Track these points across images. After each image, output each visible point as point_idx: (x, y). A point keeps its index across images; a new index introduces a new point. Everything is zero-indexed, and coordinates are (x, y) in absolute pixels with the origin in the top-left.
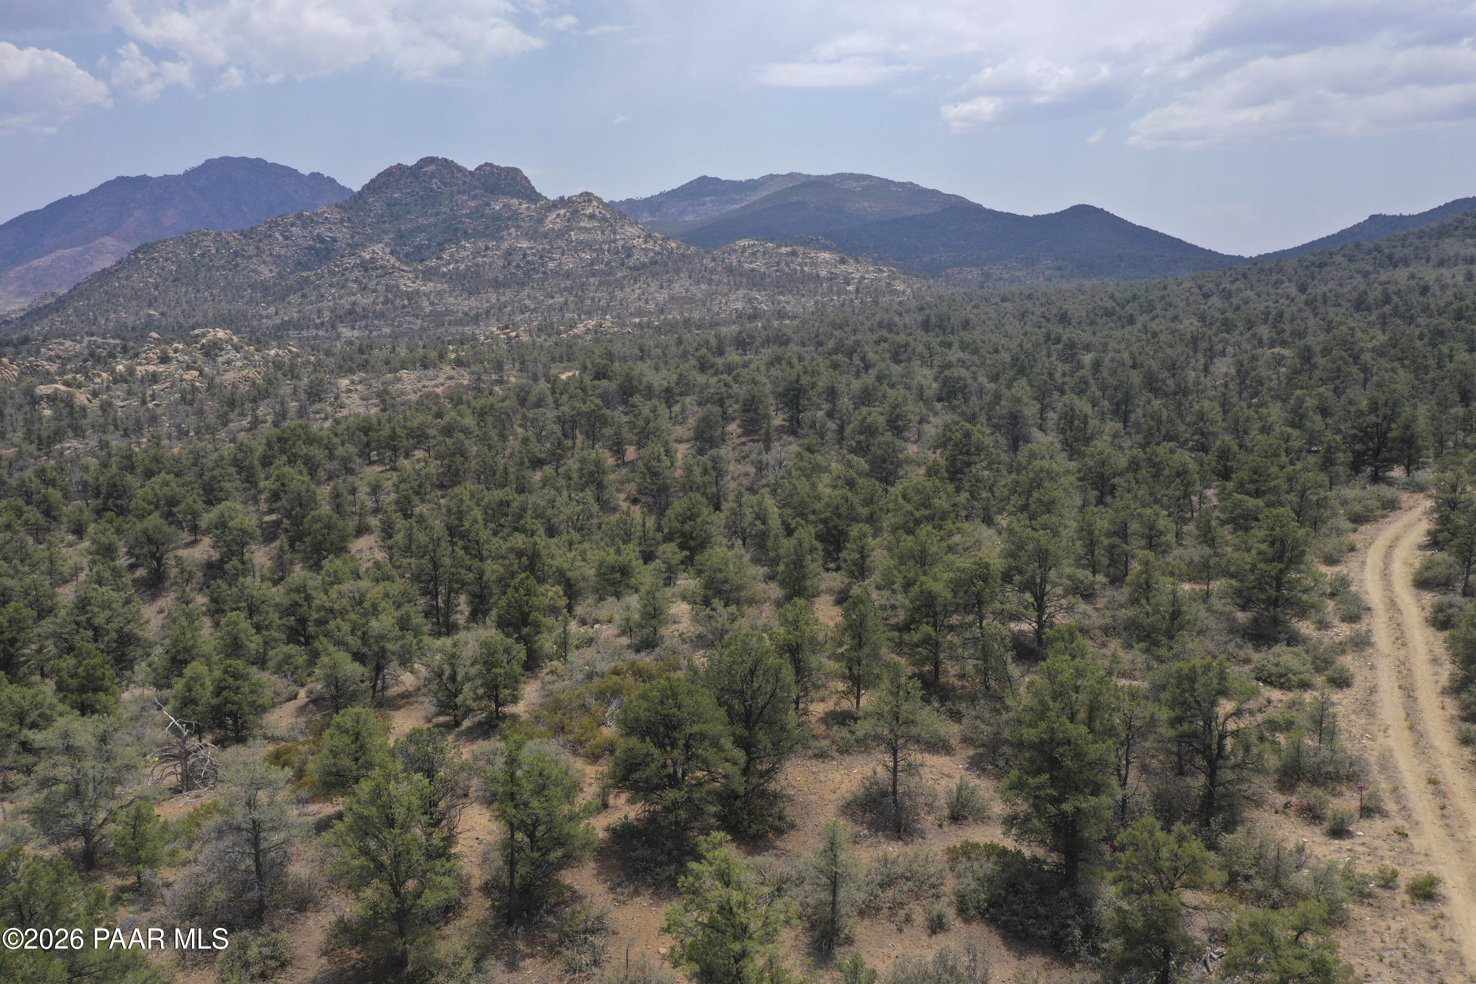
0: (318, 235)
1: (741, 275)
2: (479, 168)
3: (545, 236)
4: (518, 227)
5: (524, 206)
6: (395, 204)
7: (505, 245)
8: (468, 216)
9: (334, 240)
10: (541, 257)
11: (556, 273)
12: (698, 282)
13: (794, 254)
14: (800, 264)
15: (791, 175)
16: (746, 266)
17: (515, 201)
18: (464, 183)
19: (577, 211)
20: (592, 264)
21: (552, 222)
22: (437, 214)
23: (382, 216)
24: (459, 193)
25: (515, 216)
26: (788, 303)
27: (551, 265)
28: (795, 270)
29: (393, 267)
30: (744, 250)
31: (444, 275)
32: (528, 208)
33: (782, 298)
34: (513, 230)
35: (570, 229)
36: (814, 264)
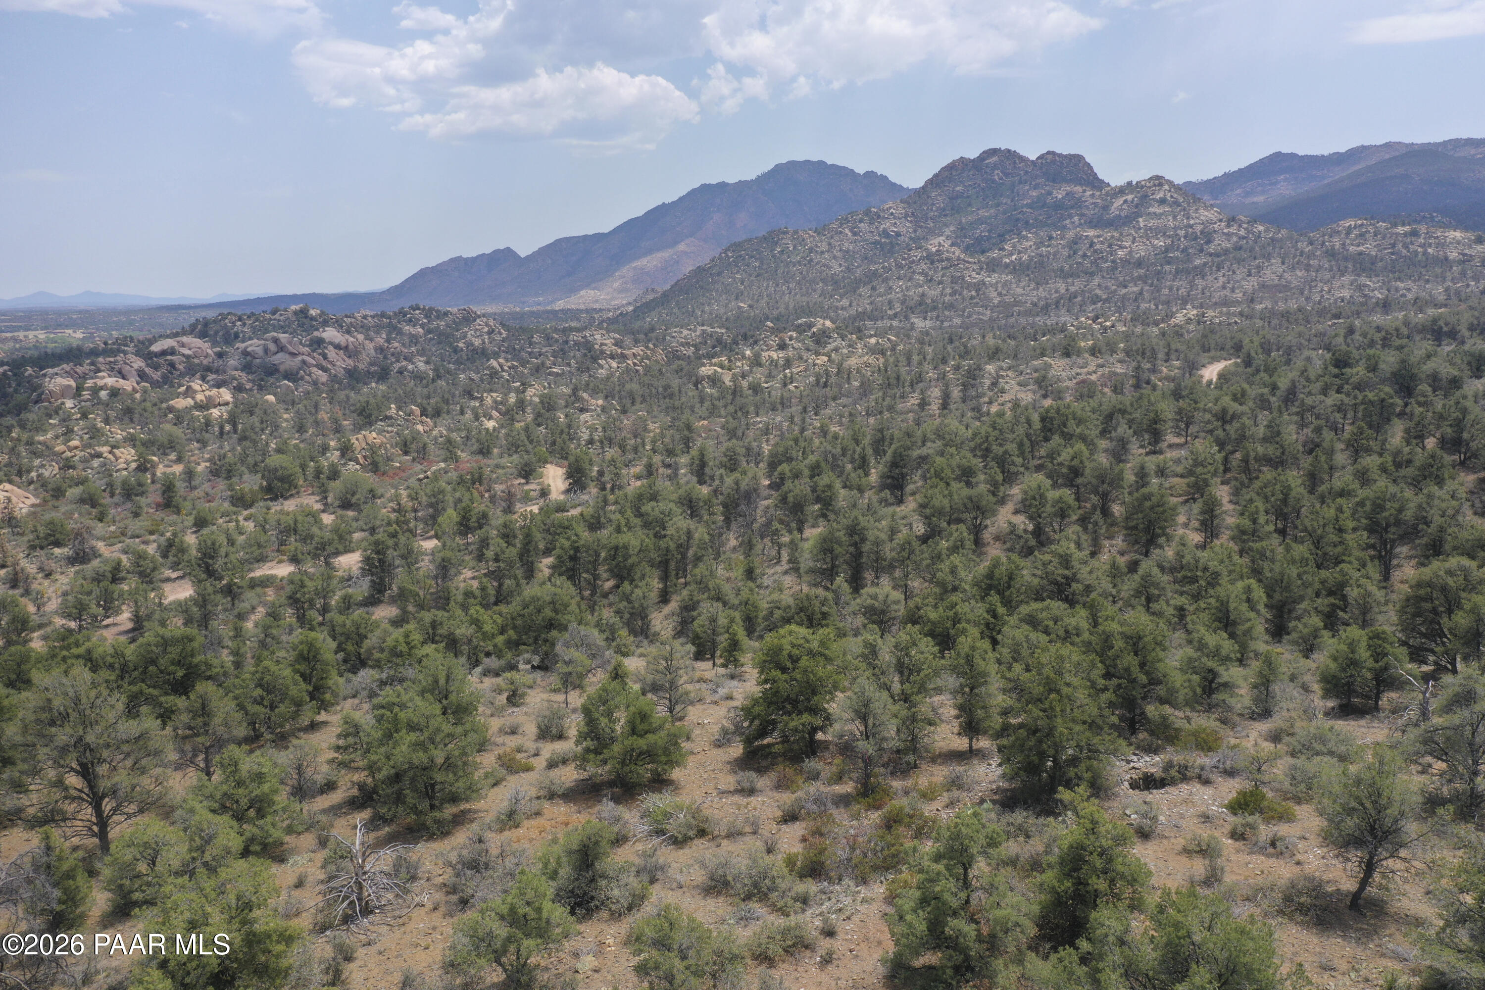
0: (884, 231)
1: (1346, 259)
2: (1041, 157)
3: (1112, 222)
4: (1082, 215)
5: (1088, 193)
6: (957, 198)
7: (1070, 234)
8: (1029, 206)
9: (898, 234)
10: (1110, 246)
11: (1126, 262)
12: (1293, 268)
13: (1414, 233)
14: (1422, 246)
15: (1388, 145)
16: (1352, 249)
17: (1079, 189)
18: (1026, 172)
19: (1146, 196)
20: (1167, 251)
21: (1118, 209)
22: (998, 205)
23: (944, 209)
24: (1020, 182)
25: (1078, 203)
26: (1409, 290)
27: (1121, 253)
28: (1416, 253)
29: (959, 259)
30: (1349, 230)
31: (1007, 266)
32: (1093, 196)
33: (1401, 285)
34: (1076, 219)
35: (1137, 215)
36: (1441, 245)
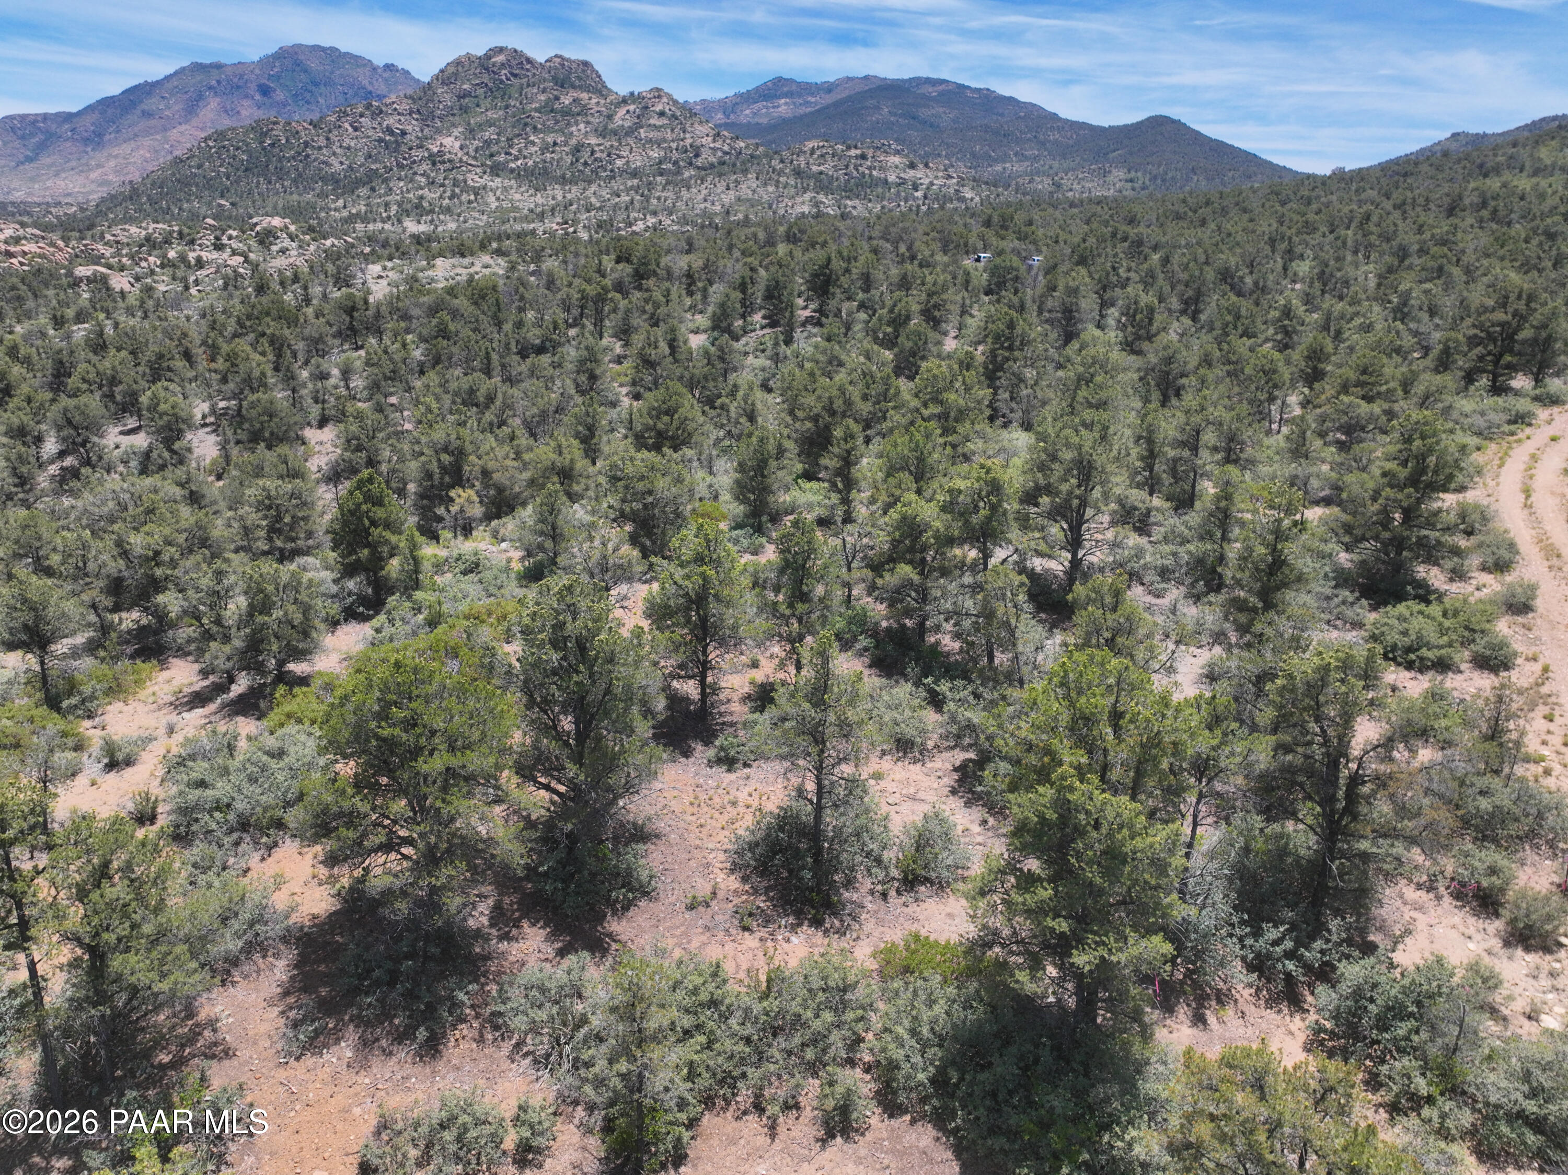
0: (388, 128)
1: (809, 177)
2: (549, 60)
3: (614, 132)
4: (588, 123)
5: (594, 101)
6: (464, 97)
7: (574, 141)
8: (537, 110)
9: (404, 133)
10: (609, 155)
11: (622, 172)
12: (765, 184)
13: (863, 157)
14: (869, 168)
15: (866, 78)
16: (814, 168)
17: (585, 96)
18: (534, 75)
19: (647, 107)
20: (660, 163)
21: (622, 119)
22: (507, 107)
23: (452, 108)
24: (528, 85)
25: (584, 111)
26: (855, 207)
27: (619, 163)
28: (863, 175)
29: (461, 161)
30: (813, 151)
31: (512, 170)
32: (598, 103)
33: (849, 203)
34: (582, 126)
35: (639, 126)
36: (883, 168)
